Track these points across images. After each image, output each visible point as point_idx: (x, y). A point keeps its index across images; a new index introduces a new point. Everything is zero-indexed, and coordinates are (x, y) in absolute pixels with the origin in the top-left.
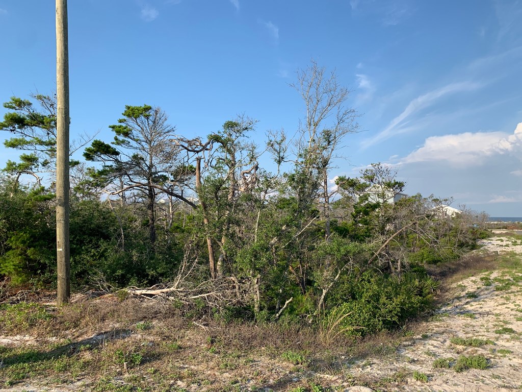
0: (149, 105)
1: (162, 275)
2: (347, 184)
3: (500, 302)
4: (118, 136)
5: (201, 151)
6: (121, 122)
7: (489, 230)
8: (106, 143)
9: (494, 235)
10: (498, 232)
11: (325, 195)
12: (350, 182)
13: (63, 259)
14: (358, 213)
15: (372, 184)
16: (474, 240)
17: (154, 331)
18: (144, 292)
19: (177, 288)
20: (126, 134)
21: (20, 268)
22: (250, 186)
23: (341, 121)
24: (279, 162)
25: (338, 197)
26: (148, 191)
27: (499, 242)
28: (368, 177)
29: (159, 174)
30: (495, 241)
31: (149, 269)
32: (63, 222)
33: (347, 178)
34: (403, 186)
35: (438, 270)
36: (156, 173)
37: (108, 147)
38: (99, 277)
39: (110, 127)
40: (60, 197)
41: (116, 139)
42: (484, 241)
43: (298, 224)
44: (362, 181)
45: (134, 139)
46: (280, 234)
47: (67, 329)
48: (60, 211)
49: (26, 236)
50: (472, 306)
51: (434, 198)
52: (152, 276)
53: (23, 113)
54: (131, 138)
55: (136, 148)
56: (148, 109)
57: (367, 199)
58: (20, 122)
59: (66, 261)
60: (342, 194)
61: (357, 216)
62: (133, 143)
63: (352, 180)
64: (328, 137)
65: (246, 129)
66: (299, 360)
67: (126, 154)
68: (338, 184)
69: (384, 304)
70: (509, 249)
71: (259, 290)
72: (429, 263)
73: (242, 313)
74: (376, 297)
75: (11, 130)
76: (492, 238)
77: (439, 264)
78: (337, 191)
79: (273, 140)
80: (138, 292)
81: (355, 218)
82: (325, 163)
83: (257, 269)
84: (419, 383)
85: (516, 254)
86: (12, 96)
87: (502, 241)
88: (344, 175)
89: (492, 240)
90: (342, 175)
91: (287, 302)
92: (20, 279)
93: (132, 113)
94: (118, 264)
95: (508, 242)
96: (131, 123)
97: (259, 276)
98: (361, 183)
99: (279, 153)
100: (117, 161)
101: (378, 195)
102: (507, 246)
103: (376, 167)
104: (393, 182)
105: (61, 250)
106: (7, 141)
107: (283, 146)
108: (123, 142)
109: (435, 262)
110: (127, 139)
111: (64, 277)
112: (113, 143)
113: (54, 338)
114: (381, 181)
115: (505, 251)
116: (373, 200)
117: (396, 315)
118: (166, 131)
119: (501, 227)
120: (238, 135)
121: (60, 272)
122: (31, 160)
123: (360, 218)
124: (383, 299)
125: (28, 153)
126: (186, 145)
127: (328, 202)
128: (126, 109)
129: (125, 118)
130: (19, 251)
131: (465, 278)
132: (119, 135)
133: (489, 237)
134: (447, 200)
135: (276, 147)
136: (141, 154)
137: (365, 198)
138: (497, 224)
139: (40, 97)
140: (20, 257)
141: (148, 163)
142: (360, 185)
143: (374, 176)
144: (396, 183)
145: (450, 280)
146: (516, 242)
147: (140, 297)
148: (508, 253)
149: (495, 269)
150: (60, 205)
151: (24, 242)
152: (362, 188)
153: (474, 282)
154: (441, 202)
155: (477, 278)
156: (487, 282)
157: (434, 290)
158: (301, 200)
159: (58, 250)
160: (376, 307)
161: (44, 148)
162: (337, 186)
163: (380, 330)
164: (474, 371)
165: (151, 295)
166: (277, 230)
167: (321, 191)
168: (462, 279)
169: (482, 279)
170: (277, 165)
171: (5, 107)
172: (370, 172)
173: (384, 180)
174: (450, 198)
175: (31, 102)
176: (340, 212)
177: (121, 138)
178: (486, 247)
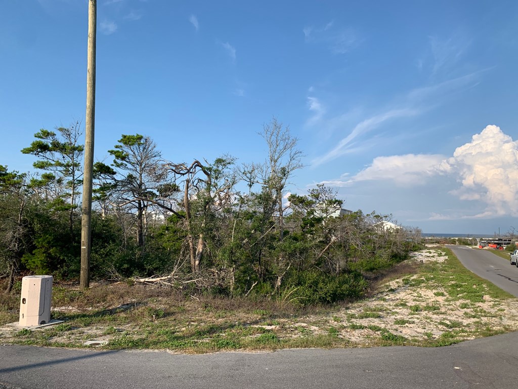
0: (140, 134)
1: (156, 269)
2: (296, 200)
3: (409, 293)
4: (116, 160)
5: (186, 173)
6: (117, 148)
7: (423, 244)
8: (106, 165)
9: (426, 248)
10: (430, 246)
11: (280, 210)
12: (299, 199)
13: (86, 255)
14: (306, 224)
15: (318, 201)
16: (407, 251)
17: (163, 303)
18: (147, 280)
19: (173, 276)
20: (123, 158)
21: (45, 263)
22: (223, 201)
23: (292, 158)
24: (250, 186)
25: (290, 211)
26: (137, 204)
27: (428, 254)
28: (314, 195)
29: (148, 190)
30: (424, 253)
31: (146, 264)
32: (87, 226)
33: (297, 196)
34: (342, 203)
35: (373, 276)
36: (146, 189)
37: (108, 168)
38: (111, 269)
39: (109, 151)
40: (86, 208)
41: (115, 162)
42: (416, 253)
43: (261, 229)
44: (310, 198)
45: (130, 163)
46: (250, 236)
47: (98, 302)
48: (84, 218)
49: (50, 238)
50: (389, 296)
51: (376, 214)
52: (149, 270)
53: (48, 141)
54: (127, 162)
55: (131, 169)
56: (140, 138)
57: (313, 214)
58: (44, 148)
59: (88, 256)
60: (294, 209)
61: (305, 227)
62: (129, 166)
63: (302, 198)
64: (284, 172)
65: (229, 163)
66: (265, 313)
67: (121, 174)
68: (290, 200)
69: (321, 288)
70: (434, 259)
71: (234, 275)
72: (367, 270)
73: (222, 291)
74: (316, 283)
75: (35, 154)
76: (423, 251)
77: (375, 271)
78: (289, 207)
79: (246, 171)
80: (142, 280)
81: (303, 229)
82: (282, 187)
83: (233, 261)
84: (336, 322)
85: (437, 263)
86: (42, 128)
87: (430, 253)
88: (295, 193)
89: (422, 252)
90: (294, 193)
91: (254, 285)
92: (45, 271)
93: (128, 140)
94: (123, 260)
95: (435, 254)
96: (126, 150)
97: (234, 266)
98: (309, 200)
99: (250, 179)
100: (113, 179)
101: (322, 211)
102: (433, 257)
103: (321, 187)
104: (334, 200)
105: (84, 247)
106: (35, 163)
107: (253, 175)
108: (122, 164)
109: (372, 269)
110: (124, 162)
111: (86, 268)
112: (112, 165)
113: (91, 308)
114: (324, 199)
115: (429, 261)
116: (317, 214)
117: (330, 296)
118: (153, 156)
119: (434, 242)
120: (223, 167)
121: (84, 265)
122: (49, 177)
123: (307, 229)
124: (321, 285)
125: (48, 172)
126: (174, 168)
127: (282, 215)
128: (122, 138)
129: (122, 144)
130: (43, 250)
131: (392, 280)
132: (118, 159)
133: (421, 249)
134: (387, 217)
135: (249, 175)
136: (134, 174)
137: (312, 212)
138: (431, 239)
139: (61, 130)
140: (45, 254)
141: (138, 182)
142: (307, 202)
143: (319, 194)
144: (336, 201)
145: (381, 282)
146: (441, 254)
147: (144, 283)
148: (431, 262)
149: (416, 274)
150: (85, 214)
151: (49, 243)
152: (310, 204)
153: (397, 282)
154: (381, 218)
155: (400, 280)
156: (406, 282)
157: (365, 289)
158: (265, 213)
159: (82, 247)
160: (316, 291)
161: (62, 168)
162: (289, 202)
163: (317, 303)
164: (370, 319)
165: (152, 282)
166: (248, 233)
167: (277, 207)
168: (389, 281)
169: (403, 280)
170: (248, 187)
171: (36, 136)
172: (316, 192)
173: (327, 198)
174: (389, 214)
175: (55, 133)
176: (291, 225)
177: (119, 161)
178: (416, 258)
